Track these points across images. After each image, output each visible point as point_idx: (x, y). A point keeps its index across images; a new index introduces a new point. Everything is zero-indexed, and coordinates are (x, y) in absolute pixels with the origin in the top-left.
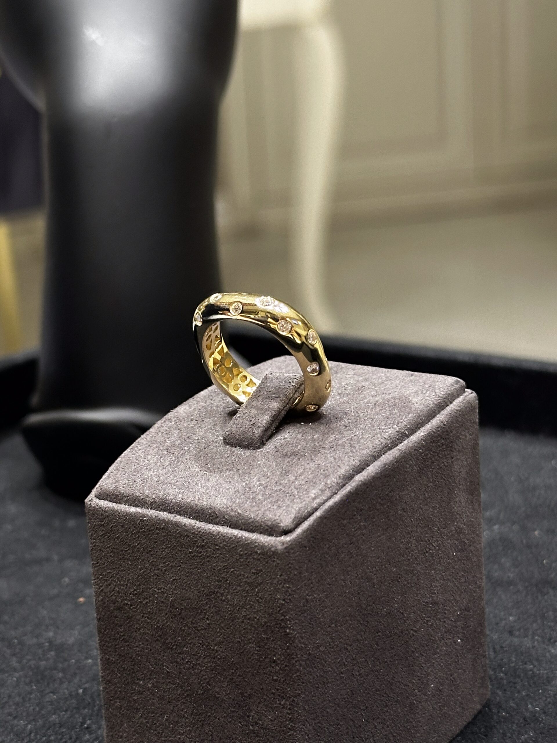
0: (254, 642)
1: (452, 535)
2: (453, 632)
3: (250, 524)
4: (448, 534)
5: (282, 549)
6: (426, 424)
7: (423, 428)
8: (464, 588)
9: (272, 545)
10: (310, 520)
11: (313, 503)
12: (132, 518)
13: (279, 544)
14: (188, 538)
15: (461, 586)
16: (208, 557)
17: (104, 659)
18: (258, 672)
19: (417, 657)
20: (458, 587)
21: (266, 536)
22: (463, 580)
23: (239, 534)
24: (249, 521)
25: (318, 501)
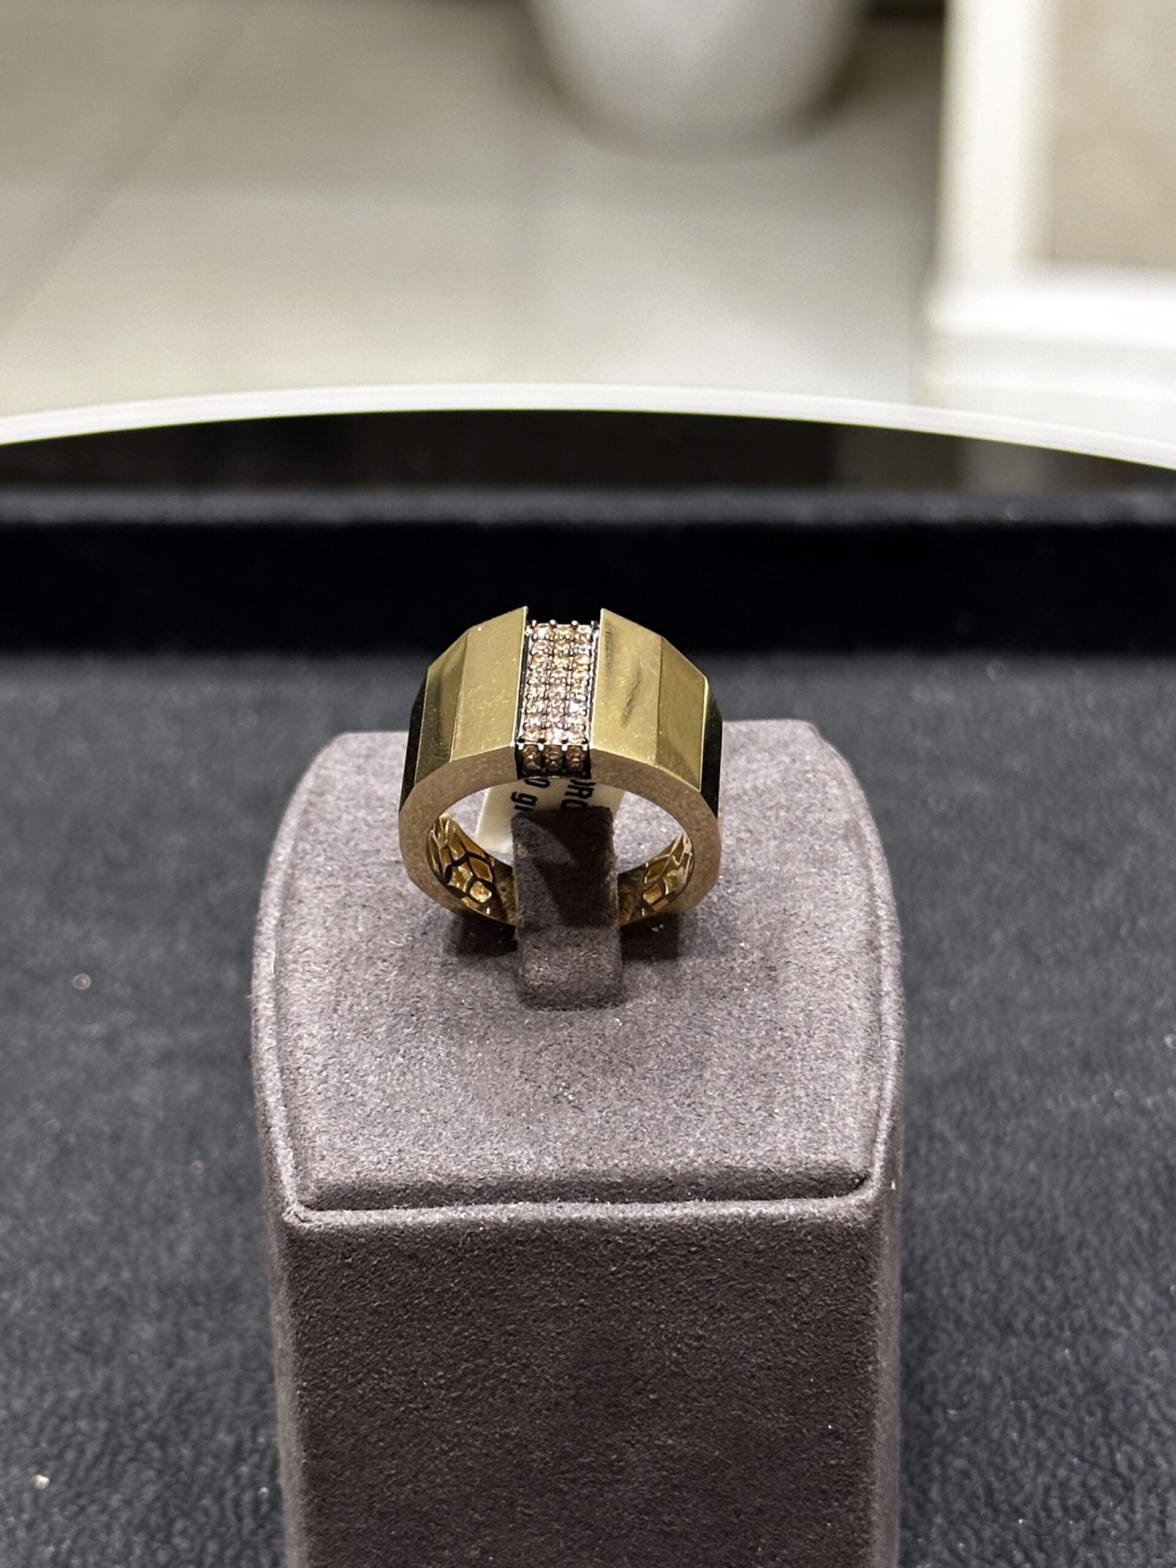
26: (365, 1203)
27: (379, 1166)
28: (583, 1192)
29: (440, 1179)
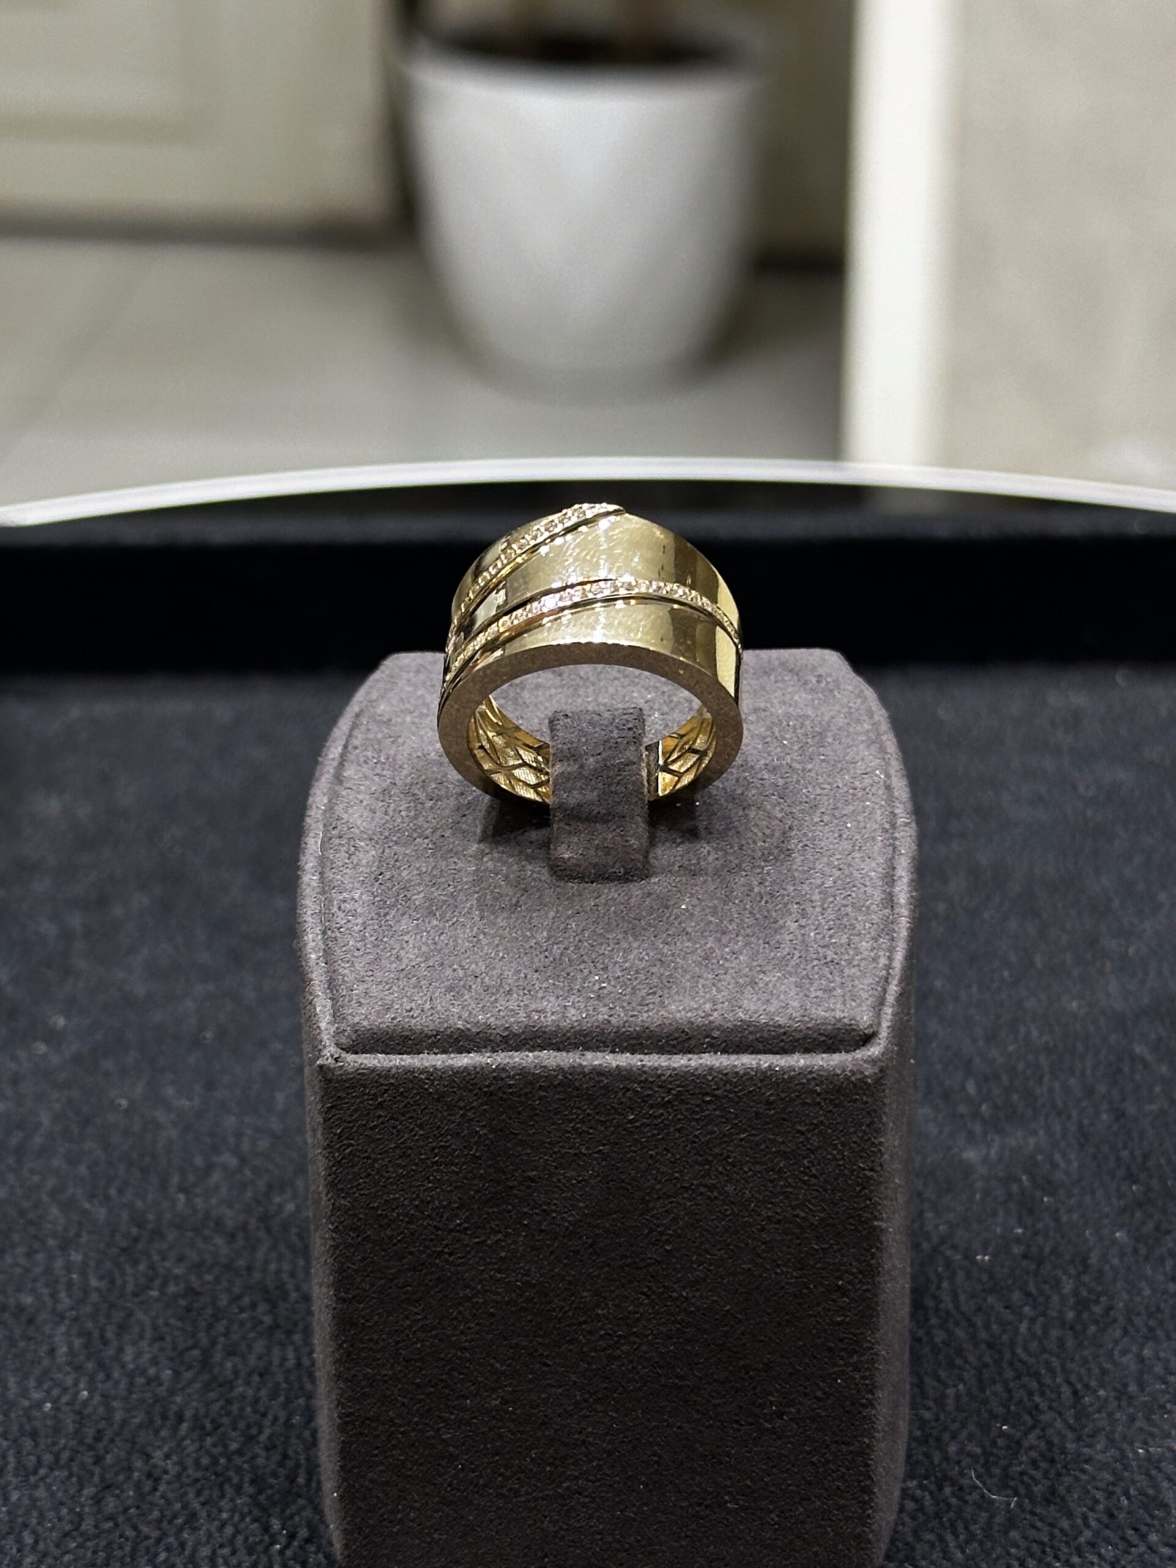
26: (398, 1048)
27: (411, 1014)
28: (604, 1042)
29: (469, 1026)
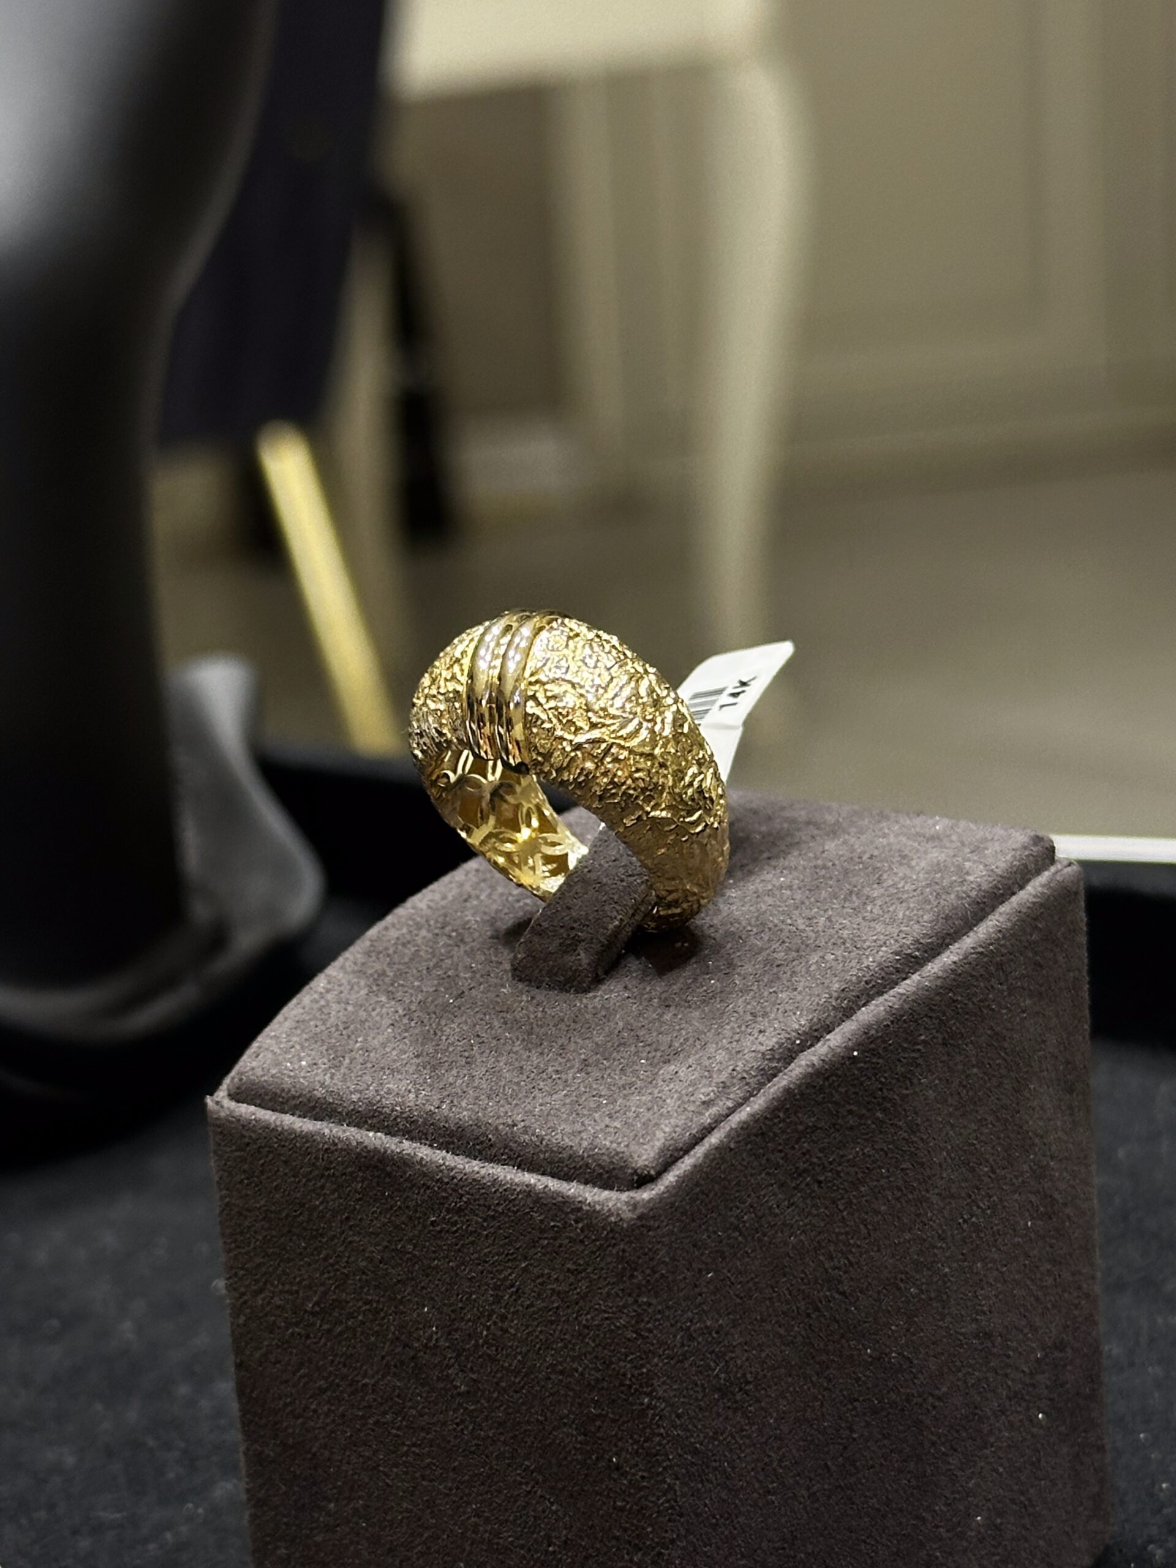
0: (573, 1422)
1: (1023, 1182)
2: (1027, 1398)
3: (563, 1162)
4: (1014, 1180)
5: (632, 1219)
6: (964, 935)
7: (957, 945)
8: (1050, 1301)
9: (609, 1210)
10: (696, 1153)
11: (703, 1114)
12: (307, 1145)
13: (625, 1208)
14: (428, 1192)
15: (1045, 1295)
16: (471, 1232)
17: (251, 1453)
18: (583, 1491)
19: (944, 1454)
20: (1037, 1299)
21: (596, 1189)
22: (1050, 1281)
23: (539, 1183)
24: (560, 1156)
25: (713, 1110)
